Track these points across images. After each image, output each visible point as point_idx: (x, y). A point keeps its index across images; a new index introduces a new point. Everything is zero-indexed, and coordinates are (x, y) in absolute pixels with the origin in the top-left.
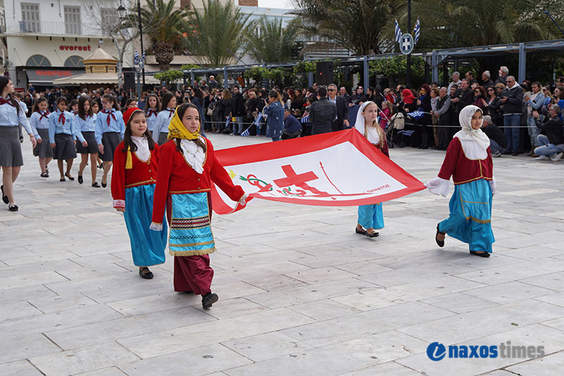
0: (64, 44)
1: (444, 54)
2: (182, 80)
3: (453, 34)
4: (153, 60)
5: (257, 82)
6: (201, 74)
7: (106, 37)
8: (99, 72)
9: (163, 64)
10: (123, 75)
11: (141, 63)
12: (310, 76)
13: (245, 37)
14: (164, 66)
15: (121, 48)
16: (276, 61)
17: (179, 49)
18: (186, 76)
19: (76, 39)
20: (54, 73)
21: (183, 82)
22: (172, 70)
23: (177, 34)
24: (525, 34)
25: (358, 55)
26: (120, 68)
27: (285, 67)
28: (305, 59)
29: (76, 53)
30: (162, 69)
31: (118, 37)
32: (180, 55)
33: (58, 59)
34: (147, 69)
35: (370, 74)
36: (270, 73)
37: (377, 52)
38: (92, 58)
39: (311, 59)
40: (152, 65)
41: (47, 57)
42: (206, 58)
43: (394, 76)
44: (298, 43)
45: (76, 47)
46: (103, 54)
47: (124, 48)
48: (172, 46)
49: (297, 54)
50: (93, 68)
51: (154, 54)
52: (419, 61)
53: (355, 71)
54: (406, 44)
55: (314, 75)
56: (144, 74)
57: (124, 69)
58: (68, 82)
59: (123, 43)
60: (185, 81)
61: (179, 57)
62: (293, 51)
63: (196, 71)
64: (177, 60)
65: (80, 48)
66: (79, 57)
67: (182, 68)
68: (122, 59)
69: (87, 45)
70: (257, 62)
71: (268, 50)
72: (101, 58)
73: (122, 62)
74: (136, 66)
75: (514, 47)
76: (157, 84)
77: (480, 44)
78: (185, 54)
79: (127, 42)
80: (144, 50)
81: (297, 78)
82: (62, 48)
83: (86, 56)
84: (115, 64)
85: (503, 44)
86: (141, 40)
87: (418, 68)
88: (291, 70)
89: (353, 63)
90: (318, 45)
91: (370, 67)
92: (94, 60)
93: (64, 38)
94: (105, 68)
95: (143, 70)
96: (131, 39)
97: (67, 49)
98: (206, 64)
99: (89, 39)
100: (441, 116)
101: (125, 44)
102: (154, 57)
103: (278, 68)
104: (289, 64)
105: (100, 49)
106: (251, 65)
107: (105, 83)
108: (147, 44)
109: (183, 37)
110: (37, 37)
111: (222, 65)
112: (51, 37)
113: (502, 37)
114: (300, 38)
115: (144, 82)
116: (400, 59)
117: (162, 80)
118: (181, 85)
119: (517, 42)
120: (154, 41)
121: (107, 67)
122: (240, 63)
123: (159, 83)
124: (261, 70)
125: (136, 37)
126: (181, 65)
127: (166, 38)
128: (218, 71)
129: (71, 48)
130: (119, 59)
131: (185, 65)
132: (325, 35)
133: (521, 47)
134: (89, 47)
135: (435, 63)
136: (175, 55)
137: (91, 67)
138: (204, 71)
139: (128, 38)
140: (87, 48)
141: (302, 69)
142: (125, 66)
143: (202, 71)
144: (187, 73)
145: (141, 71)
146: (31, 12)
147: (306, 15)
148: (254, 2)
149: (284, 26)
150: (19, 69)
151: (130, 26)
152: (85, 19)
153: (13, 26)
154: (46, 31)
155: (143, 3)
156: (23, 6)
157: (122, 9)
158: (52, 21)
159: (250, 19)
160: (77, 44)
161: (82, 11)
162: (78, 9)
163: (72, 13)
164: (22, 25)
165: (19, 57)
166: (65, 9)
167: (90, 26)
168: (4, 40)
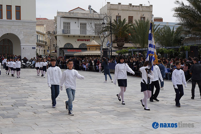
0: (79, 38)
2: (128, 54)
4: (116, 45)
5: (162, 55)
6: (136, 51)
7: (96, 36)
8: (93, 50)
9: (120, 47)
10: (103, 52)
11: (111, 46)
12: (187, 53)
14: (120, 48)
15: (102, 40)
16: (171, 46)
17: (127, 41)
18: (130, 52)
19: (84, 36)
20: (75, 50)
21: (128, 55)
22: (123, 49)
23: (126, 34)
26: (102, 49)
27: (175, 48)
28: (184, 45)
29: (84, 42)
30: (119, 49)
31: (101, 35)
32: (127, 43)
33: (76, 45)
34: (113, 49)
36: (168, 51)
38: (90, 44)
39: (187, 45)
40: (115, 47)
41: (72, 44)
42: (139, 45)
44: (181, 37)
45: (84, 40)
46: (95, 43)
47: (103, 40)
48: (124, 39)
49: (180, 43)
50: (90, 49)
51: (116, 43)
55: (189, 52)
56: (111, 51)
57: (103, 49)
58: (80, 54)
59: (103, 38)
60: (129, 54)
61: (127, 44)
62: (179, 41)
63: (134, 50)
64: (126, 45)
65: (85, 40)
66: (85, 44)
67: (128, 49)
68: (102, 45)
69: (88, 39)
70: (162, 46)
71: (167, 41)
72: (94, 44)
73: (103, 46)
74: (108, 48)
76: (117, 56)
78: (129, 43)
79: (105, 38)
80: (112, 41)
81: (180, 53)
82: (78, 40)
83: (88, 43)
84: (100, 47)
86: (111, 37)
88: (177, 50)
90: (190, 39)
92: (91, 45)
93: (79, 36)
94: (95, 49)
95: (111, 49)
96: (107, 36)
97: (80, 41)
98: (138, 47)
99: (89, 36)
101: (104, 39)
102: (116, 44)
103: (171, 49)
104: (176, 47)
105: (94, 41)
106: (159, 48)
107: (95, 55)
108: (113, 38)
109: (129, 35)
110: (69, 36)
111: (146, 47)
112: (74, 36)
114: (182, 35)
115: (111, 54)
117: (119, 54)
118: (127, 56)
120: (116, 37)
121: (96, 48)
123: (118, 55)
124: (163, 50)
125: (109, 35)
126: (127, 47)
127: (122, 36)
128: (144, 50)
129: (82, 40)
130: (101, 45)
131: (129, 47)
134: (89, 40)
136: (125, 43)
137: (90, 48)
138: (138, 50)
139: (105, 36)
140: (88, 40)
141: (183, 49)
142: (104, 47)
143: (137, 50)
144: (130, 51)
145: (110, 50)
146: (67, 26)
147: (185, 25)
148: (161, 20)
149: (175, 30)
150: (61, 49)
151: (106, 31)
152: (88, 28)
153: (59, 31)
154: (72, 33)
155: (113, 21)
156: (64, 23)
157: (104, 23)
158: (75, 29)
159: (159, 27)
160: (85, 39)
161: (87, 25)
162: (85, 24)
163: (83, 26)
164: (63, 31)
165: (61, 44)
166: (81, 24)
167: (90, 31)
168: (56, 37)
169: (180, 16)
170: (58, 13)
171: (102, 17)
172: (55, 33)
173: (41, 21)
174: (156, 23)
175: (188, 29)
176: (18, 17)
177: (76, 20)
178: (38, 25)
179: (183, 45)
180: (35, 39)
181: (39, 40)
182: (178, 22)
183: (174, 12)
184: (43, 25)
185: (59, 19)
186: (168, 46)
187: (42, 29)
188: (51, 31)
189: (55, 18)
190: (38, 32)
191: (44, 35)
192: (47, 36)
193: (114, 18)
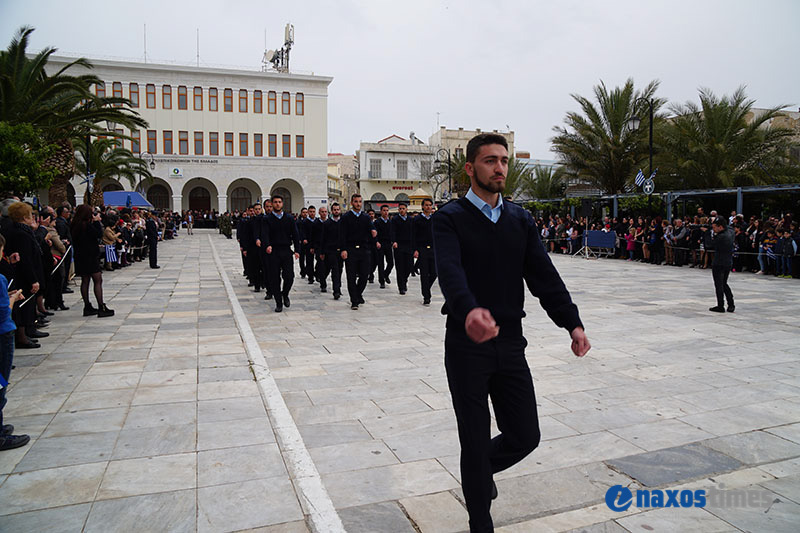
0: (396, 185)
1: (677, 194)
3: (682, 180)
7: (424, 180)
12: (573, 208)
13: (523, 180)
15: (434, 188)
16: (546, 198)
19: (404, 181)
24: (741, 181)
25: (608, 194)
27: (553, 202)
28: (568, 197)
29: (403, 191)
31: (433, 179)
33: (391, 196)
35: (619, 207)
36: (542, 206)
37: (623, 192)
38: (414, 195)
39: (574, 197)
41: (384, 194)
43: (638, 209)
44: (563, 184)
45: (403, 187)
46: (421, 192)
47: (437, 188)
49: (562, 193)
52: (657, 199)
53: (605, 205)
54: (648, 187)
55: (575, 209)
57: (436, 202)
59: (436, 184)
62: (558, 190)
65: (406, 188)
66: (405, 194)
68: (435, 195)
69: (410, 186)
70: (532, 198)
71: (540, 189)
72: (420, 195)
75: (733, 191)
77: (704, 188)
79: (439, 184)
80: (451, 188)
82: (394, 188)
83: (410, 193)
85: (725, 188)
86: (450, 182)
87: (657, 204)
88: (559, 203)
89: (604, 200)
90: (578, 187)
91: (619, 203)
92: (416, 196)
93: (396, 181)
96: (442, 181)
97: (397, 189)
99: (412, 182)
100: (678, 240)
103: (548, 203)
105: (420, 189)
106: (527, 200)
108: (453, 184)
110: (379, 181)
112: (387, 181)
113: (723, 182)
114: (564, 181)
116: (643, 197)
119: (735, 187)
120: (456, 183)
122: (519, 199)
124: (535, 204)
125: (445, 180)
129: (400, 188)
130: (433, 195)
132: (584, 180)
133: (739, 189)
135: (670, 201)
137: (413, 201)
139: (440, 181)
140: (411, 188)
141: (567, 203)
142: (437, 200)
146: (376, 164)
147: (569, 165)
148: (527, 156)
149: (553, 173)
150: (366, 202)
151: (441, 173)
152: (411, 167)
153: (364, 175)
154: (384, 177)
155: (452, 157)
156: (371, 161)
157: (437, 161)
158: (389, 170)
159: (526, 167)
160: (404, 185)
161: (409, 163)
162: (406, 162)
163: (402, 165)
164: (370, 173)
165: (367, 194)
166: (398, 162)
167: (414, 173)
168: (358, 184)
169: (560, 150)
170: (362, 144)
171: (435, 150)
172: (356, 177)
173: (334, 159)
174: (523, 161)
175: (573, 172)
176: (300, 153)
177: (390, 156)
178: (329, 165)
179: (565, 196)
180: (324, 186)
181: (330, 190)
182: (559, 160)
183: (551, 144)
184: (336, 165)
185: (363, 155)
186: (542, 198)
187: (334, 171)
188: (351, 173)
189: (358, 153)
190: (329, 177)
191: (337, 180)
192: (342, 182)
193: (453, 152)
